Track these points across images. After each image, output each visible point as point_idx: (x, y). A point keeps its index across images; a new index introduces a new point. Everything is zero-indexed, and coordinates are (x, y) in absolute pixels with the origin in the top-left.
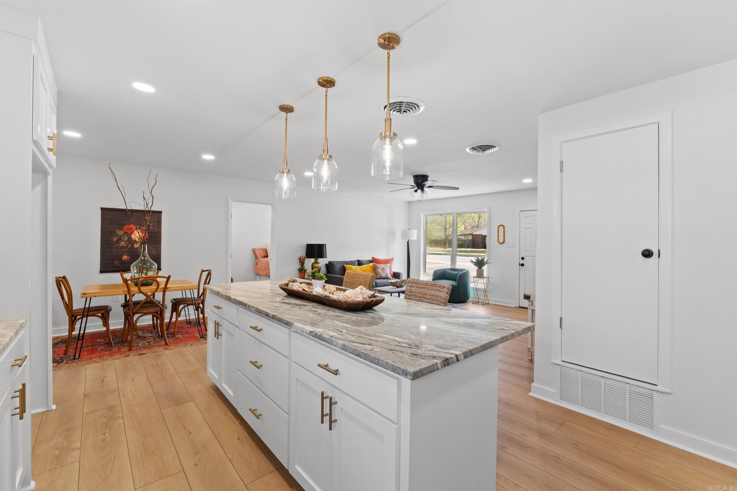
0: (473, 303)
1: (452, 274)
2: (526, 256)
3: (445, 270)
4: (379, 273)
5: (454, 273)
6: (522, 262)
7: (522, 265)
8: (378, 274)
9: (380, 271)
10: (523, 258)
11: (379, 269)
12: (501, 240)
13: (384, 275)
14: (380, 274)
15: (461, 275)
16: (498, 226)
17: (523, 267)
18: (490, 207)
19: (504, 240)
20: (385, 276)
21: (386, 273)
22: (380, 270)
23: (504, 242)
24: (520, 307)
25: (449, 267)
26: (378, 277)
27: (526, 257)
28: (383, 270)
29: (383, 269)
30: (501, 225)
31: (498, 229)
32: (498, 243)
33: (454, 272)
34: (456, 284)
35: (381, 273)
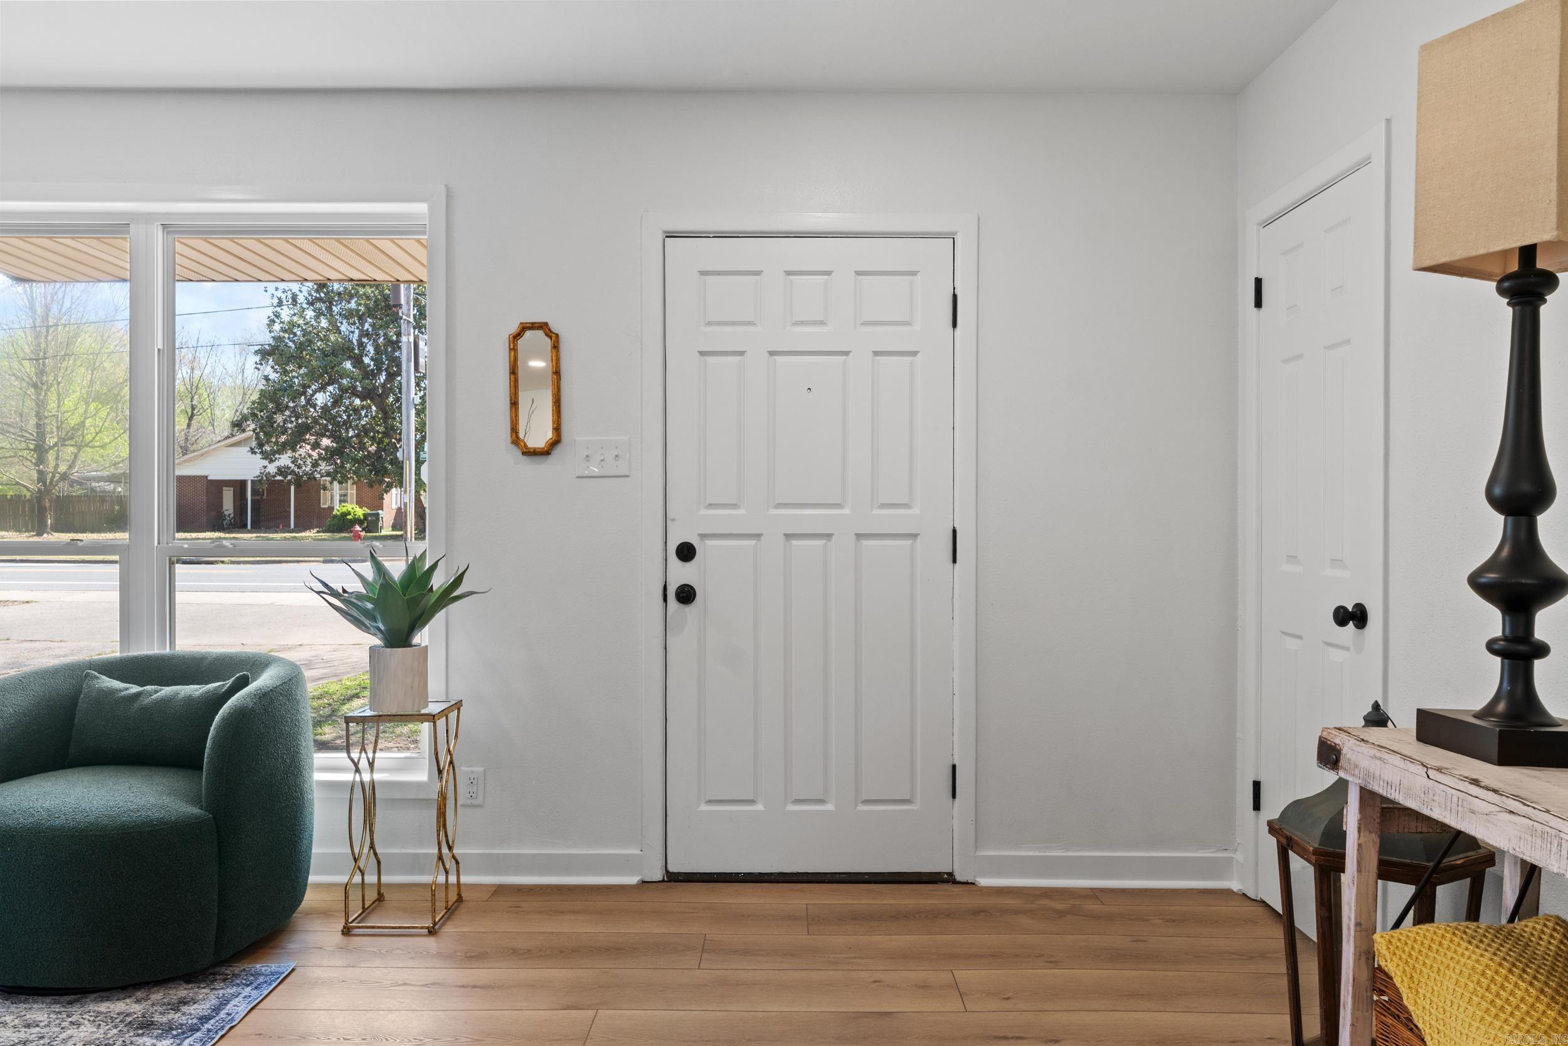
0: (347, 931)
1: (145, 710)
2: (703, 536)
3: (79, 673)
5: (166, 702)
6: (681, 573)
7: (686, 595)
10: (686, 552)
12: (538, 435)
15: (241, 716)
16: (514, 328)
17: (690, 610)
18: (446, 185)
19: (557, 429)
23: (556, 442)
24: (674, 878)
25: (110, 648)
27: (710, 543)
30: (533, 326)
31: (513, 349)
32: (517, 452)
33: (167, 691)
34: (194, 810)
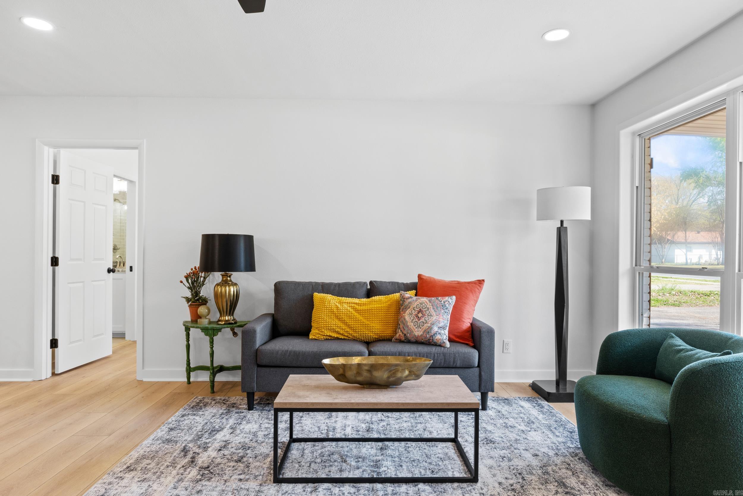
4: (405, 323)
8: (401, 326)
9: (408, 317)
11: (408, 312)
13: (418, 333)
14: (408, 326)
20: (421, 335)
21: (425, 325)
22: (411, 314)
26: (399, 334)
28: (420, 315)
29: (420, 311)
35: (411, 325)
